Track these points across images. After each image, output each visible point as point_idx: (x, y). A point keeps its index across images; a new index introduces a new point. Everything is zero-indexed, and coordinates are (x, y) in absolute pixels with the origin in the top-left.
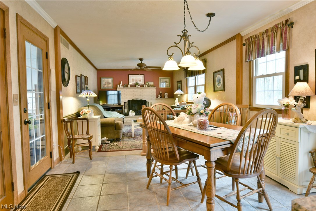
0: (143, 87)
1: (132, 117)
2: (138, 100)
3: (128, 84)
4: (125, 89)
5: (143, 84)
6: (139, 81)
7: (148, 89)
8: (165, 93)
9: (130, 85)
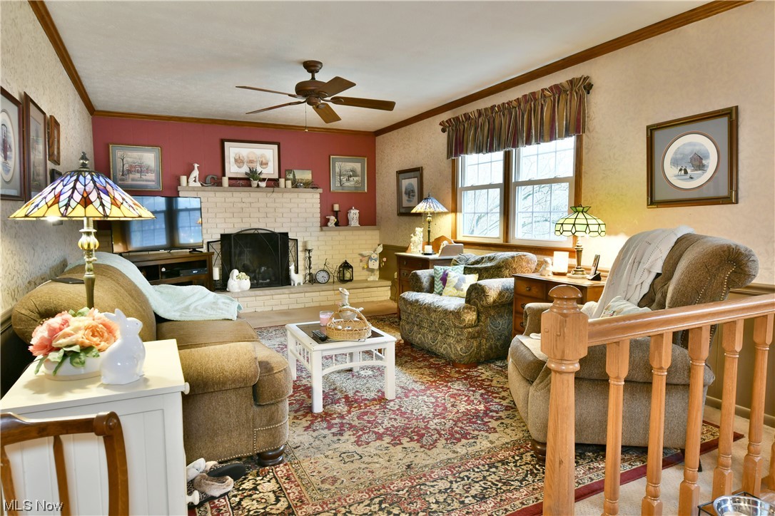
0: (278, 185)
1: (241, 295)
2: (260, 231)
3: (220, 173)
4: (211, 194)
5: (276, 176)
6: (262, 164)
7: (295, 195)
8: (352, 211)
9: (230, 179)
